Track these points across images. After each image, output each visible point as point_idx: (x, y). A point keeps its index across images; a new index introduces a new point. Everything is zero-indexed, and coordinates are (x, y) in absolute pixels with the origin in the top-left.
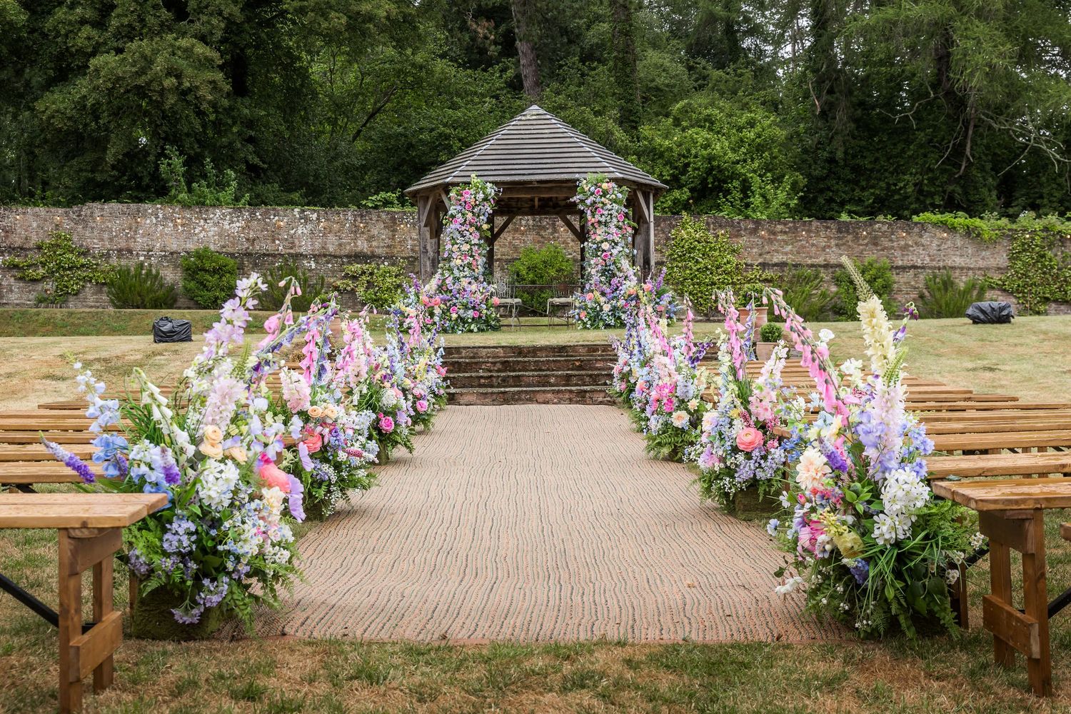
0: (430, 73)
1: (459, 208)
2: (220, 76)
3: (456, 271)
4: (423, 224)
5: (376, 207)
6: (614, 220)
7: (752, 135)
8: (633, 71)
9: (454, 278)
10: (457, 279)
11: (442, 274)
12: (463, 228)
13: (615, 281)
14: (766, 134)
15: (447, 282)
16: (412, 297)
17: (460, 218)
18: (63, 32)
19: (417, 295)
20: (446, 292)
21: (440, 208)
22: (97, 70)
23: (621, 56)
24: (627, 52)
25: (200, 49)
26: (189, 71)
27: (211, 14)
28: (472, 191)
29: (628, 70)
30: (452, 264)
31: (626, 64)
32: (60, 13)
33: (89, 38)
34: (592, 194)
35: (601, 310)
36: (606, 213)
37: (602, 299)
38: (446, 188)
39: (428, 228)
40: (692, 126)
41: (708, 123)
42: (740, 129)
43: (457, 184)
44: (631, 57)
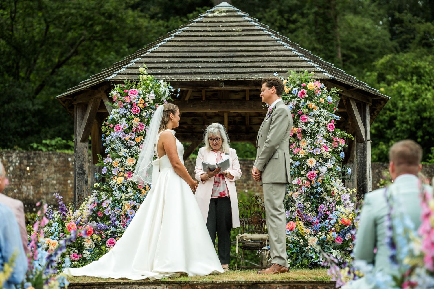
1: (123, 111)
3: (117, 194)
6: (323, 129)
8: (334, 27)
9: (114, 201)
10: (117, 202)
11: (99, 196)
12: (127, 137)
13: (323, 208)
15: (104, 205)
16: (55, 224)
17: (123, 124)
19: (62, 222)
20: (102, 219)
23: (322, 11)
24: (328, 8)
28: (140, 91)
29: (329, 26)
30: (112, 183)
31: (327, 20)
34: (295, 97)
35: (306, 245)
36: (312, 120)
37: (307, 231)
38: (109, 86)
39: (86, 143)
40: (398, 80)
43: (122, 82)
44: (332, 12)
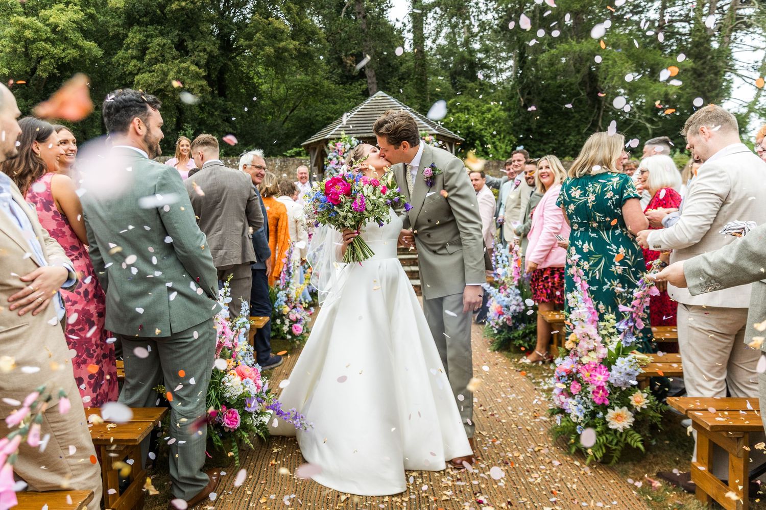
0: (322, 86)
1: (335, 154)
2: (204, 83)
4: (313, 165)
5: (292, 156)
7: (489, 116)
8: (426, 84)
12: (337, 167)
14: (496, 116)
17: (335, 161)
18: (121, 63)
21: (323, 155)
22: (138, 82)
23: (419, 78)
24: (422, 76)
25: (193, 68)
26: (188, 81)
27: (201, 51)
28: (342, 143)
31: (422, 82)
32: (121, 53)
33: (135, 66)
38: (327, 141)
39: (317, 167)
40: (458, 112)
41: (467, 109)
42: (483, 113)
43: (333, 139)
44: (424, 77)
